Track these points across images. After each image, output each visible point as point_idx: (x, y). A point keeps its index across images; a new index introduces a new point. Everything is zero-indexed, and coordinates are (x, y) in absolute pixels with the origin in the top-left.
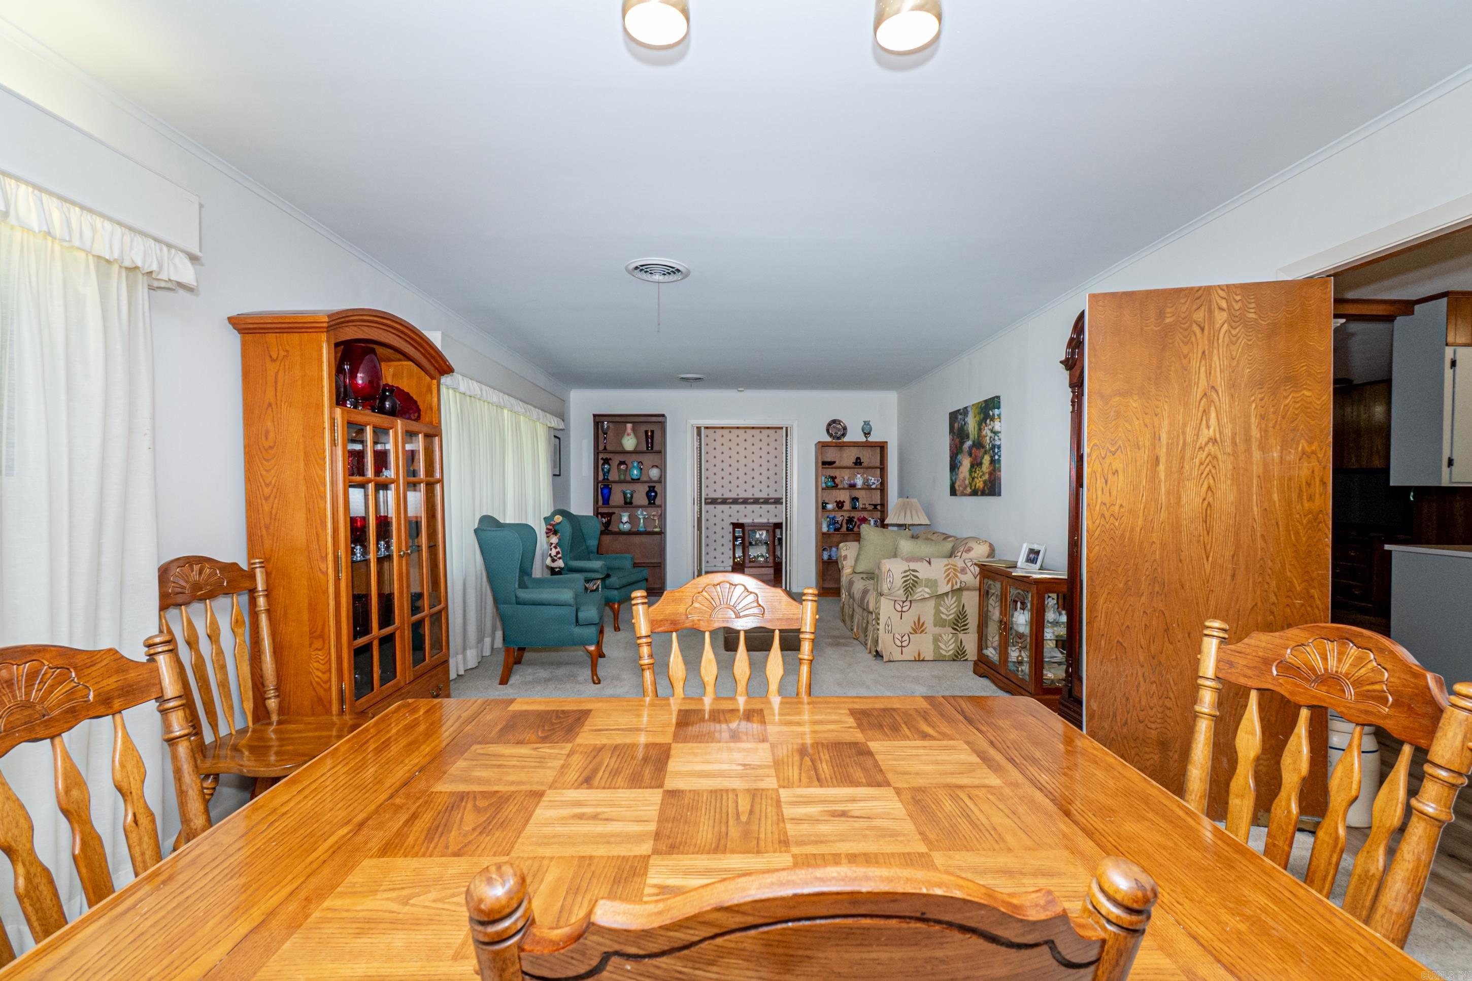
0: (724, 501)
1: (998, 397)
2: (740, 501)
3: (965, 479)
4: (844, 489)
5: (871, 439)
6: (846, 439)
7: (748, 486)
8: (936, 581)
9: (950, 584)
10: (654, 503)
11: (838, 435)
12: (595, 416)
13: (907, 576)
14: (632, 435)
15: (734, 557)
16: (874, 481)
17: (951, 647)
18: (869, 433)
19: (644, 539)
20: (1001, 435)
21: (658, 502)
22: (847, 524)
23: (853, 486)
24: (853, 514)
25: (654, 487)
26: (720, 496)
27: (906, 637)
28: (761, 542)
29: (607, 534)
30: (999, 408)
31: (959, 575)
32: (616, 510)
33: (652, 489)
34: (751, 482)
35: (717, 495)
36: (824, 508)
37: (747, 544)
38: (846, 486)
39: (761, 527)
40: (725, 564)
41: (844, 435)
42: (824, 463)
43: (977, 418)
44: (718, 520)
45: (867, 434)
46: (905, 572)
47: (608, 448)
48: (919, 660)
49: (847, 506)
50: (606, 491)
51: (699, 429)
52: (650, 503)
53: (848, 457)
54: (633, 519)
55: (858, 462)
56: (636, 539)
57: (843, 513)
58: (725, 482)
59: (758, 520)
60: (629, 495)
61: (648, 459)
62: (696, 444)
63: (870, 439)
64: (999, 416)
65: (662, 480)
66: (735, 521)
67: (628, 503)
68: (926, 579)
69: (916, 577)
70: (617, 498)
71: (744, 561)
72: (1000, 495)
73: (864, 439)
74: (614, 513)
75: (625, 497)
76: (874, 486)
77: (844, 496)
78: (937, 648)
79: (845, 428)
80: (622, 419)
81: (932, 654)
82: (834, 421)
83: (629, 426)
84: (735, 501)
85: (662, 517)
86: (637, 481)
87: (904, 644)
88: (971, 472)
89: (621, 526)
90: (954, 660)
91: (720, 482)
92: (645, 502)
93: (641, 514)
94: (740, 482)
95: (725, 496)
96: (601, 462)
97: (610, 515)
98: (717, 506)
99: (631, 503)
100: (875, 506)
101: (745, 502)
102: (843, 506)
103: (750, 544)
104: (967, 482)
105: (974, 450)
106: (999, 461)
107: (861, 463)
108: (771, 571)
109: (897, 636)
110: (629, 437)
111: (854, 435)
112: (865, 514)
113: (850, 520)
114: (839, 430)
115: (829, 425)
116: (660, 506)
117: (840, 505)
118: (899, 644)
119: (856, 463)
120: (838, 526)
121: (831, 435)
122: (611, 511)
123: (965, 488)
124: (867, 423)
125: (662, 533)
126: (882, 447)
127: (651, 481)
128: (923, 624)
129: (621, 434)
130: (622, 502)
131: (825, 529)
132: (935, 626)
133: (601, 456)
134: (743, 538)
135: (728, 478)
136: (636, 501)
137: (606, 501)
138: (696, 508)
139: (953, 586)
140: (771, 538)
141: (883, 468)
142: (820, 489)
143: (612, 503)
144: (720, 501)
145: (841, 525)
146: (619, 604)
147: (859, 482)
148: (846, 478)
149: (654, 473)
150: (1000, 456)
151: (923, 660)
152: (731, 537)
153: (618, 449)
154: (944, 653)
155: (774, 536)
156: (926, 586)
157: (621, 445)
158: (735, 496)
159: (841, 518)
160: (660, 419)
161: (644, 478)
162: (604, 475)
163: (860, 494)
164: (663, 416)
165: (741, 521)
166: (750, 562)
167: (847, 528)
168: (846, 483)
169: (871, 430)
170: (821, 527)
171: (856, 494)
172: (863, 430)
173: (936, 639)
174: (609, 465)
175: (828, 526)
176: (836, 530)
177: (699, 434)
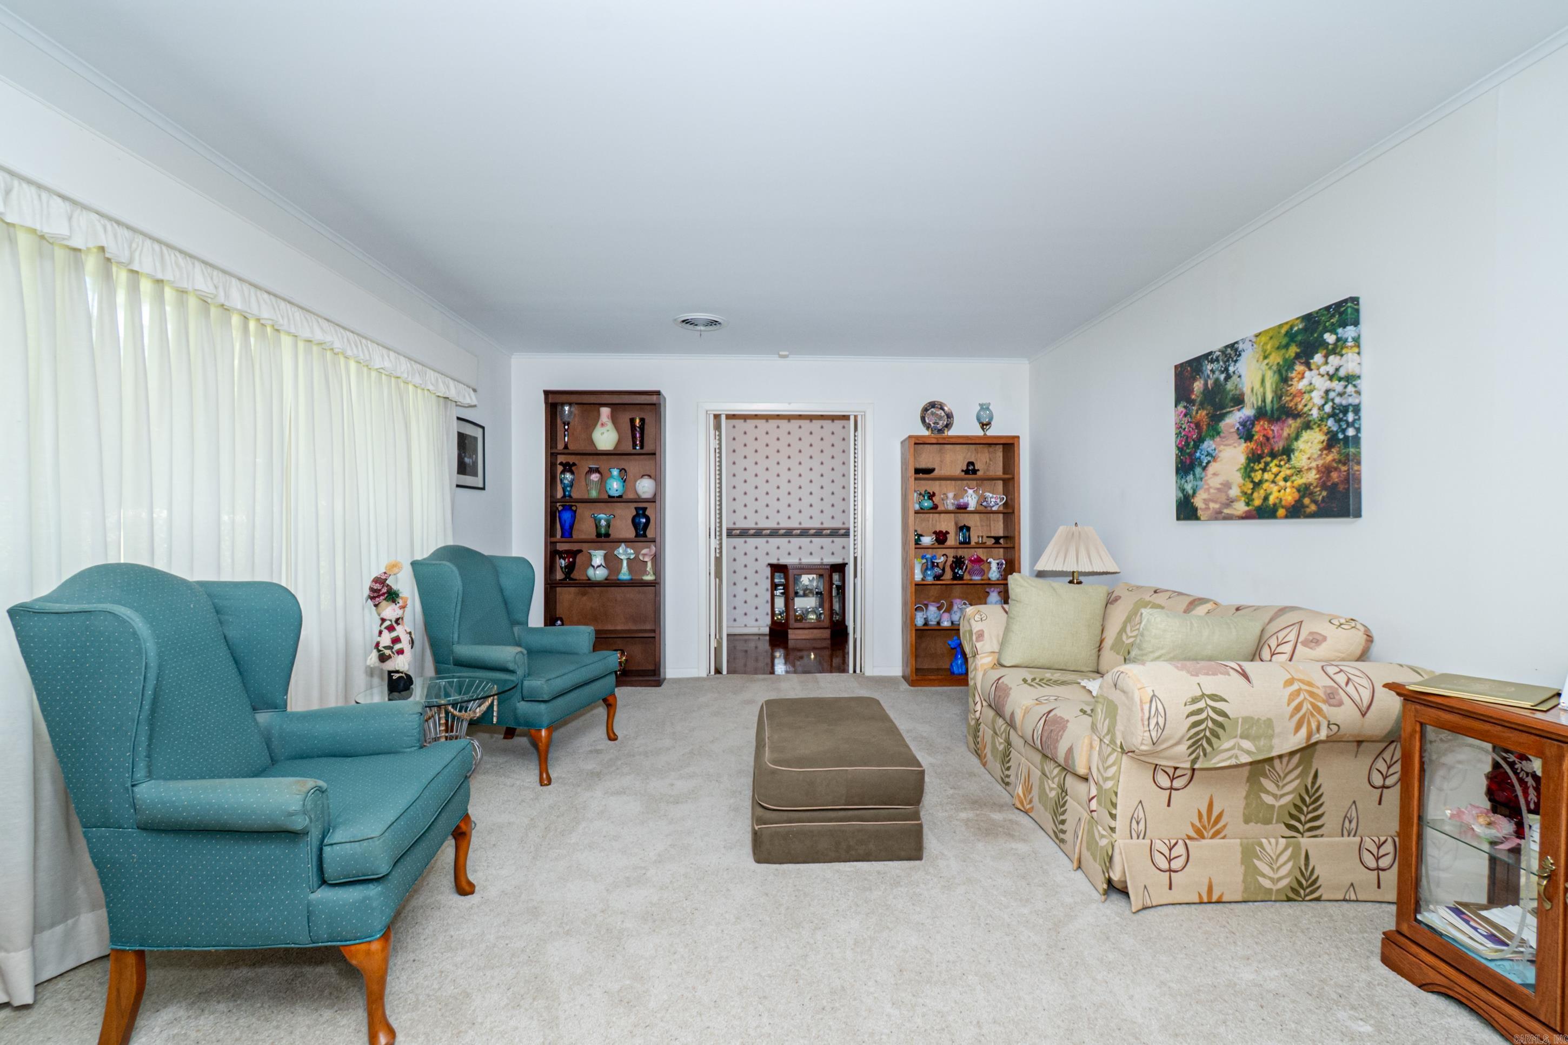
0: (759, 533)
1: (1355, 300)
2: (782, 532)
3: (1227, 485)
4: (947, 512)
5: (992, 432)
6: (952, 432)
7: (793, 512)
8: (1269, 723)
9: (1303, 732)
10: (645, 535)
11: (939, 427)
12: (547, 393)
13: (1200, 711)
14: (610, 426)
15: (773, 614)
16: (995, 500)
17: (1284, 871)
18: (989, 424)
19: (631, 593)
20: (1363, 384)
21: (650, 533)
22: (953, 569)
23: (962, 508)
24: (960, 553)
25: (645, 509)
26: (753, 526)
27: (1180, 850)
28: (811, 591)
29: (569, 586)
30: (1356, 323)
31: (1324, 707)
32: (584, 547)
33: (641, 512)
34: (797, 506)
35: (749, 524)
36: (917, 542)
37: (791, 594)
38: (951, 508)
39: (809, 569)
40: (760, 623)
41: (948, 426)
42: (917, 471)
43: (1276, 358)
44: (749, 560)
45: (984, 425)
46: (1195, 700)
47: (571, 447)
48: (1210, 899)
49: (951, 541)
50: (567, 516)
51: (717, 417)
52: (637, 535)
53: (953, 462)
54: (611, 562)
55: (970, 470)
56: (617, 593)
57: (945, 551)
58: (760, 505)
59: (807, 560)
60: (603, 523)
61: (633, 466)
62: (714, 444)
63: (990, 433)
64: (1357, 340)
65: (656, 499)
66: (774, 561)
67: (603, 538)
68: (1246, 720)
69: (1223, 714)
70: (585, 528)
71: (787, 619)
72: (1358, 514)
73: (981, 433)
74: (580, 551)
75: (597, 526)
76: (995, 509)
77: (947, 524)
78: (1251, 871)
79: (949, 416)
80: (592, 399)
81: (1241, 887)
82: (933, 405)
83: (605, 412)
84: (774, 533)
85: (658, 560)
86: (620, 499)
87: (1176, 864)
88: (1248, 471)
89: (591, 572)
90: (1289, 900)
91: (752, 505)
92: (630, 533)
93: (624, 552)
94: (782, 505)
95: (760, 526)
96: (560, 468)
97: (574, 554)
98: (749, 540)
99: (607, 535)
100: (997, 539)
101: (789, 533)
102: (945, 540)
103: (796, 594)
104: (1234, 492)
105: (1259, 429)
106: (1356, 440)
107: (975, 472)
108: (826, 634)
109: (1159, 845)
110: (604, 429)
111: (965, 426)
112: (980, 553)
113: (958, 562)
114: (940, 418)
115: (925, 410)
116: (654, 541)
117: (941, 537)
118: (1164, 864)
119: (967, 472)
120: (939, 571)
121: (928, 427)
122: (575, 547)
123: (1230, 502)
124: (984, 407)
125: (656, 585)
126: (1009, 446)
127: (638, 500)
128: (1220, 816)
129: (591, 422)
130: (593, 535)
131: (918, 577)
132: (1247, 821)
133: (561, 459)
134: (786, 587)
135: (764, 500)
136: (615, 534)
137: (568, 533)
138: (714, 543)
139: (1310, 735)
140: (827, 587)
141: (1009, 481)
142: (912, 513)
143: (576, 535)
144: (752, 532)
145: (943, 570)
146: (551, 728)
147: (971, 499)
148: (951, 495)
149: (645, 487)
150: (1358, 430)
151: (1218, 902)
152: (768, 584)
153: (589, 449)
154: (1267, 884)
155: (831, 583)
156: (1244, 736)
157: (592, 442)
158: (774, 526)
159: (942, 559)
160: (654, 399)
161: (631, 496)
162: (564, 490)
163: (972, 521)
164: (658, 393)
165: (783, 561)
166: (796, 620)
167: (955, 574)
168: (950, 504)
169: (991, 418)
170: (913, 574)
171: (965, 520)
172: (978, 419)
173: (1249, 853)
174: (572, 473)
175: (924, 571)
176: (937, 577)
177: (718, 427)
